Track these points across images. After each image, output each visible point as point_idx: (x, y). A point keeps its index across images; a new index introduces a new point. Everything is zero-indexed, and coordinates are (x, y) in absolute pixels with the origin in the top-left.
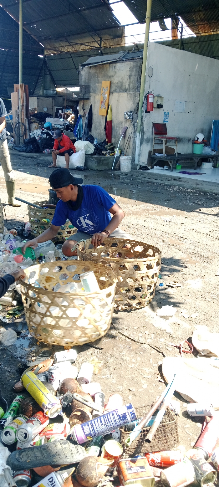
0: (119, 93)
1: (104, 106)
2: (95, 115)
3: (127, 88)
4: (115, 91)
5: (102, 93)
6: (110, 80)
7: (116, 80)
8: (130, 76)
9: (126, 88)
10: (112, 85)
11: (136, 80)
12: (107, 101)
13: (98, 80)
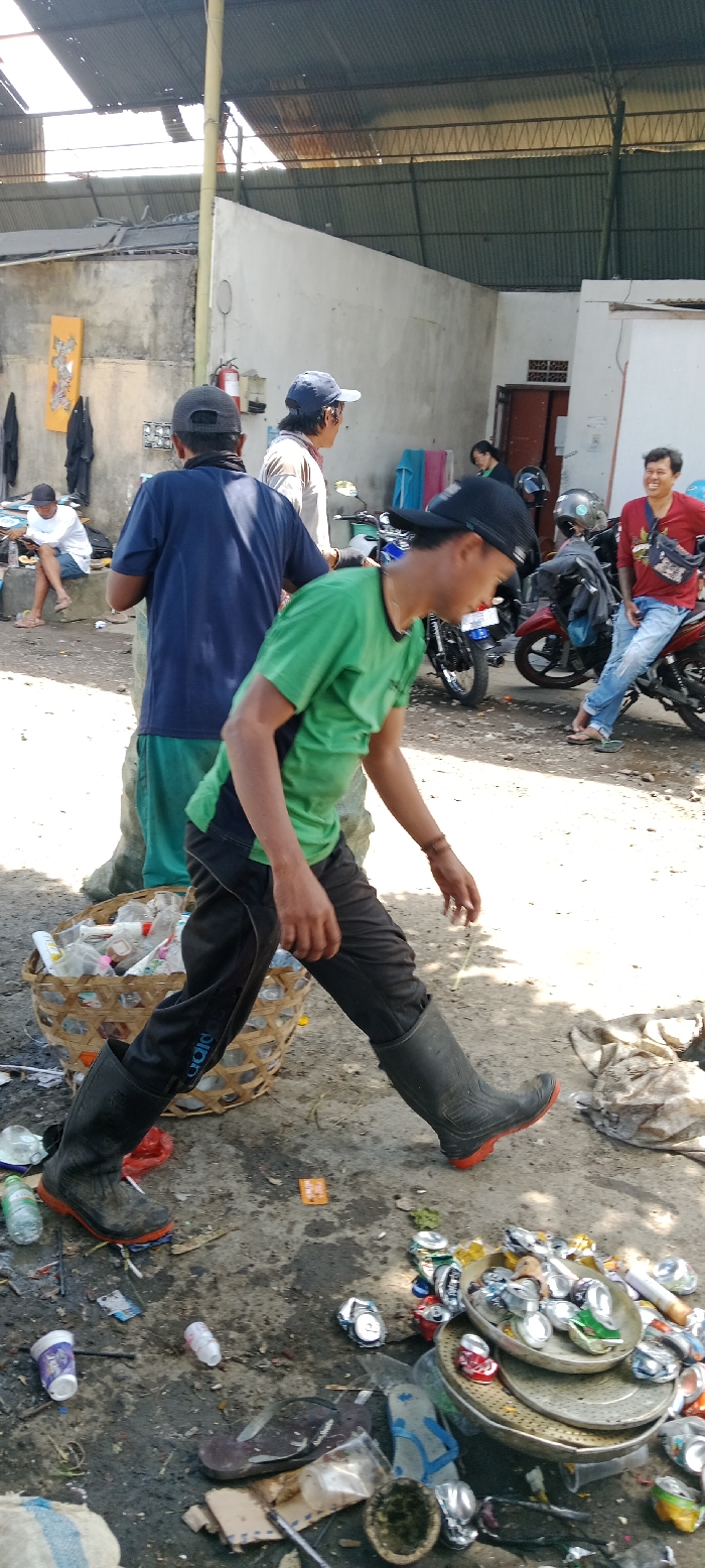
0: (117, 360)
1: (64, 400)
2: (30, 428)
3: (146, 346)
4: (103, 353)
5: (54, 358)
6: (79, 314)
7: (103, 315)
8: (155, 309)
9: (142, 343)
10: (91, 333)
11: (179, 320)
12: (74, 384)
13: (36, 312)
